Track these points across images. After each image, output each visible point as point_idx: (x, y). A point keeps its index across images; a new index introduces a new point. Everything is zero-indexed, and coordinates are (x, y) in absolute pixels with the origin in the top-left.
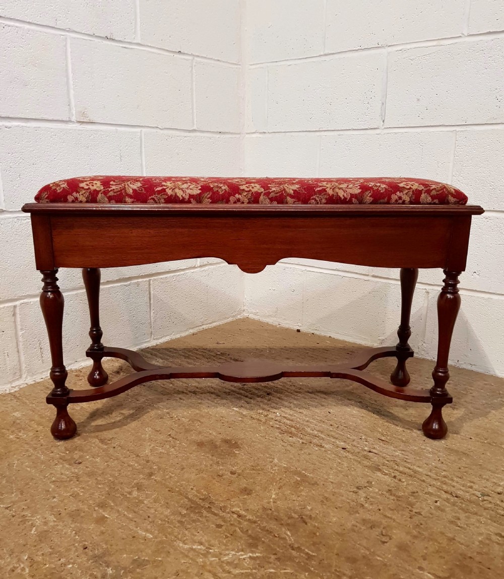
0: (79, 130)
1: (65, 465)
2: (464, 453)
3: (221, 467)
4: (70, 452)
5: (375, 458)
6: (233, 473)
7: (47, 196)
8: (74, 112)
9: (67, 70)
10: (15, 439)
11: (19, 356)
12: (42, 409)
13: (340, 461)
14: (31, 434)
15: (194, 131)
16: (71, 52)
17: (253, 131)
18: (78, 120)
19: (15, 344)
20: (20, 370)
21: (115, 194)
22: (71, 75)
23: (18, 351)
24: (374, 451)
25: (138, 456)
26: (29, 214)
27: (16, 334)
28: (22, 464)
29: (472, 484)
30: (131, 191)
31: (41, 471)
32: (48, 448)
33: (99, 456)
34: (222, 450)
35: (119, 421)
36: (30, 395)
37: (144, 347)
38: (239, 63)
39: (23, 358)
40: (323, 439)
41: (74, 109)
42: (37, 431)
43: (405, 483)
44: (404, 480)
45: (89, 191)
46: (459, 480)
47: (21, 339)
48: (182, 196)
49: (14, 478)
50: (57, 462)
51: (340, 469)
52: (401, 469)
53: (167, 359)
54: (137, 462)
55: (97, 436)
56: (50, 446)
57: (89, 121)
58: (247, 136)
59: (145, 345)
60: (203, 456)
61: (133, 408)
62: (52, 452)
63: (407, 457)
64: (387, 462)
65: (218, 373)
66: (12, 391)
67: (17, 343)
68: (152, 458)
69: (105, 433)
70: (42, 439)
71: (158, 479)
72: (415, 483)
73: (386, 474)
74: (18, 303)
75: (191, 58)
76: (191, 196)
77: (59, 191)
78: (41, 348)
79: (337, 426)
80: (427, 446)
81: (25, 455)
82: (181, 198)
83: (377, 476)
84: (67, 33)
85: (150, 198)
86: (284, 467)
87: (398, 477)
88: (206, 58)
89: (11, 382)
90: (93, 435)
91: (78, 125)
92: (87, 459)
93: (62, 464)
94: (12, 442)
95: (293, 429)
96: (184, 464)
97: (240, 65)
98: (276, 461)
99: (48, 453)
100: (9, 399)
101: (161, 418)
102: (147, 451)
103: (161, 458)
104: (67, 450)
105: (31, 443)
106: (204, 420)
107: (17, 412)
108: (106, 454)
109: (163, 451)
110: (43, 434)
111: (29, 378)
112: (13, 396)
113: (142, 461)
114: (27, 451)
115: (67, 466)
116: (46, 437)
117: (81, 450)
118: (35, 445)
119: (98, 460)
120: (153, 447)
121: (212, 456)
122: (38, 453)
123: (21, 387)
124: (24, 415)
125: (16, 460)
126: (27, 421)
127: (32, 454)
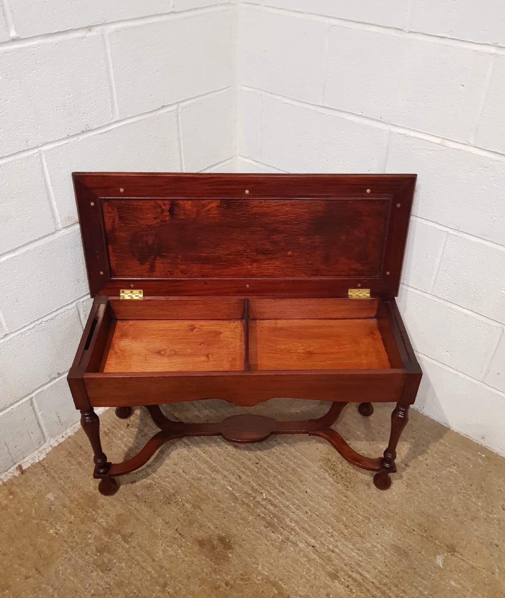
0: (67, 235)
2: (405, 552)
3: (218, 577)
4: (100, 554)
5: (336, 561)
6: (227, 584)
8: (59, 221)
9: (46, 186)
10: (55, 535)
11: (41, 430)
13: (309, 566)
14: (66, 528)
16: (47, 166)
17: (246, 156)
18: (65, 226)
19: (36, 424)
20: (44, 437)
22: (51, 188)
23: (40, 427)
24: (337, 550)
25: (153, 560)
27: (36, 416)
28: (66, 571)
29: (404, 594)
31: (82, 581)
32: (82, 547)
33: (123, 560)
34: (218, 552)
36: (57, 464)
38: (230, 85)
40: (298, 534)
41: (59, 218)
43: (354, 595)
44: (354, 591)
46: (394, 589)
47: (40, 418)
49: (62, 590)
50: (92, 569)
51: (308, 577)
52: (354, 575)
54: (154, 569)
57: (75, 222)
60: (204, 560)
62: (87, 554)
63: (360, 559)
64: (344, 567)
66: (41, 459)
67: (38, 422)
70: (76, 534)
71: (171, 591)
72: (362, 594)
73: (342, 584)
74: (33, 395)
75: (175, 107)
78: (59, 417)
79: (311, 514)
80: (378, 543)
81: (66, 558)
83: (335, 586)
84: (40, 148)
86: (266, 575)
87: (350, 587)
88: (192, 98)
89: (38, 449)
91: (65, 230)
92: (115, 564)
93: (96, 571)
94: (54, 538)
95: (275, 520)
96: (189, 571)
98: (260, 567)
99: (84, 555)
100: (40, 472)
101: (169, 503)
102: (160, 553)
103: (171, 562)
104: (98, 551)
105: (68, 540)
106: (203, 506)
107: (50, 494)
108: (129, 556)
109: (172, 553)
110: (76, 527)
111: (52, 440)
112: (42, 468)
113: (157, 567)
114: (67, 552)
115: (100, 573)
116: (79, 532)
117: (109, 552)
118: (71, 544)
119: (123, 565)
120: (165, 547)
121: (211, 560)
122: (76, 555)
123: (47, 452)
124: (56, 498)
125: (60, 565)
126: (61, 507)
127: (72, 556)
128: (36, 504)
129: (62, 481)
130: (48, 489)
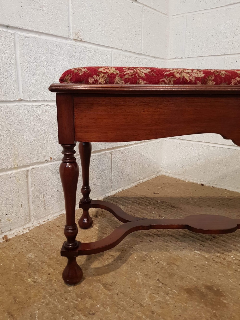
0: (74, 45)
1: (81, 315)
4: (81, 299)
7: (70, 78)
8: (72, 32)
10: (33, 283)
11: (29, 207)
12: (49, 250)
14: (45, 277)
15: (141, 54)
17: (173, 58)
18: (74, 38)
19: (26, 198)
20: (30, 216)
21: (130, 77)
23: (29, 203)
25: (141, 305)
26: (54, 94)
27: (28, 190)
28: (43, 315)
30: (144, 75)
32: (61, 294)
33: (107, 305)
35: (112, 264)
36: (38, 236)
37: (107, 196)
38: (167, 14)
39: (32, 208)
41: (72, 30)
42: (49, 274)
45: (107, 74)
47: (31, 194)
48: (189, 78)
50: (73, 313)
53: (126, 206)
54: (144, 314)
55: (99, 280)
56: (63, 292)
57: (81, 40)
58: (169, 61)
59: (108, 194)
60: (198, 306)
61: (118, 250)
62: (66, 299)
65: (187, 225)
66: (24, 233)
67: (28, 197)
68: (154, 308)
69: (104, 276)
70: (55, 283)
74: (30, 168)
75: (142, 6)
76: (197, 79)
77: (81, 74)
78: (44, 200)
81: (43, 302)
82: (189, 80)
85: (161, 80)
88: (150, 7)
89: (23, 226)
90: (95, 278)
91: (74, 41)
92: (99, 308)
93: (78, 315)
94: (30, 286)
97: (167, 15)
99: (63, 300)
100: (23, 240)
101: (143, 261)
102: (147, 299)
103: (162, 308)
104: (78, 297)
105: (47, 287)
106: (178, 263)
107: (31, 254)
108: (113, 302)
109: (160, 299)
110: (54, 277)
111: (35, 221)
112: (25, 238)
113: (148, 312)
114: (45, 297)
115: (83, 317)
116: (58, 281)
117: (90, 298)
118: (50, 291)
119: (108, 309)
120: (150, 294)
121: (206, 306)
122: (55, 300)
123: (30, 229)
124: (36, 256)
125: (37, 309)
126: (40, 263)
127: (50, 302)
128: (16, 260)
129: (42, 246)
130: (28, 251)
